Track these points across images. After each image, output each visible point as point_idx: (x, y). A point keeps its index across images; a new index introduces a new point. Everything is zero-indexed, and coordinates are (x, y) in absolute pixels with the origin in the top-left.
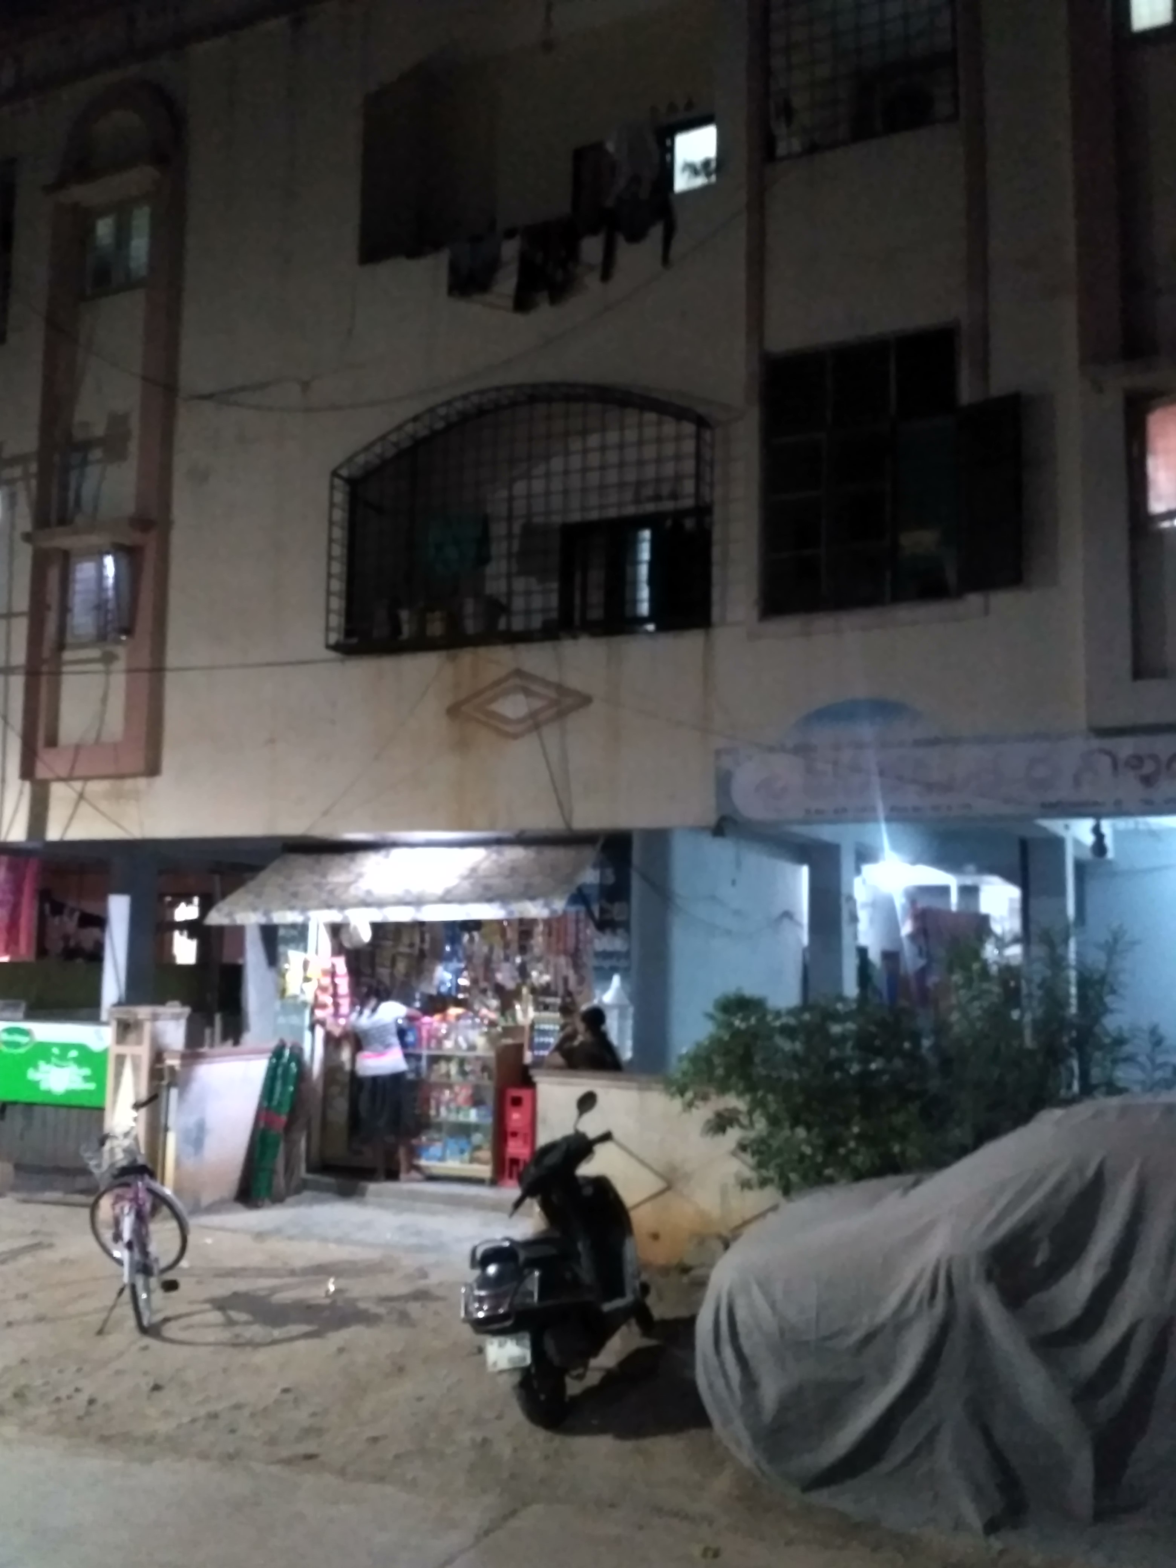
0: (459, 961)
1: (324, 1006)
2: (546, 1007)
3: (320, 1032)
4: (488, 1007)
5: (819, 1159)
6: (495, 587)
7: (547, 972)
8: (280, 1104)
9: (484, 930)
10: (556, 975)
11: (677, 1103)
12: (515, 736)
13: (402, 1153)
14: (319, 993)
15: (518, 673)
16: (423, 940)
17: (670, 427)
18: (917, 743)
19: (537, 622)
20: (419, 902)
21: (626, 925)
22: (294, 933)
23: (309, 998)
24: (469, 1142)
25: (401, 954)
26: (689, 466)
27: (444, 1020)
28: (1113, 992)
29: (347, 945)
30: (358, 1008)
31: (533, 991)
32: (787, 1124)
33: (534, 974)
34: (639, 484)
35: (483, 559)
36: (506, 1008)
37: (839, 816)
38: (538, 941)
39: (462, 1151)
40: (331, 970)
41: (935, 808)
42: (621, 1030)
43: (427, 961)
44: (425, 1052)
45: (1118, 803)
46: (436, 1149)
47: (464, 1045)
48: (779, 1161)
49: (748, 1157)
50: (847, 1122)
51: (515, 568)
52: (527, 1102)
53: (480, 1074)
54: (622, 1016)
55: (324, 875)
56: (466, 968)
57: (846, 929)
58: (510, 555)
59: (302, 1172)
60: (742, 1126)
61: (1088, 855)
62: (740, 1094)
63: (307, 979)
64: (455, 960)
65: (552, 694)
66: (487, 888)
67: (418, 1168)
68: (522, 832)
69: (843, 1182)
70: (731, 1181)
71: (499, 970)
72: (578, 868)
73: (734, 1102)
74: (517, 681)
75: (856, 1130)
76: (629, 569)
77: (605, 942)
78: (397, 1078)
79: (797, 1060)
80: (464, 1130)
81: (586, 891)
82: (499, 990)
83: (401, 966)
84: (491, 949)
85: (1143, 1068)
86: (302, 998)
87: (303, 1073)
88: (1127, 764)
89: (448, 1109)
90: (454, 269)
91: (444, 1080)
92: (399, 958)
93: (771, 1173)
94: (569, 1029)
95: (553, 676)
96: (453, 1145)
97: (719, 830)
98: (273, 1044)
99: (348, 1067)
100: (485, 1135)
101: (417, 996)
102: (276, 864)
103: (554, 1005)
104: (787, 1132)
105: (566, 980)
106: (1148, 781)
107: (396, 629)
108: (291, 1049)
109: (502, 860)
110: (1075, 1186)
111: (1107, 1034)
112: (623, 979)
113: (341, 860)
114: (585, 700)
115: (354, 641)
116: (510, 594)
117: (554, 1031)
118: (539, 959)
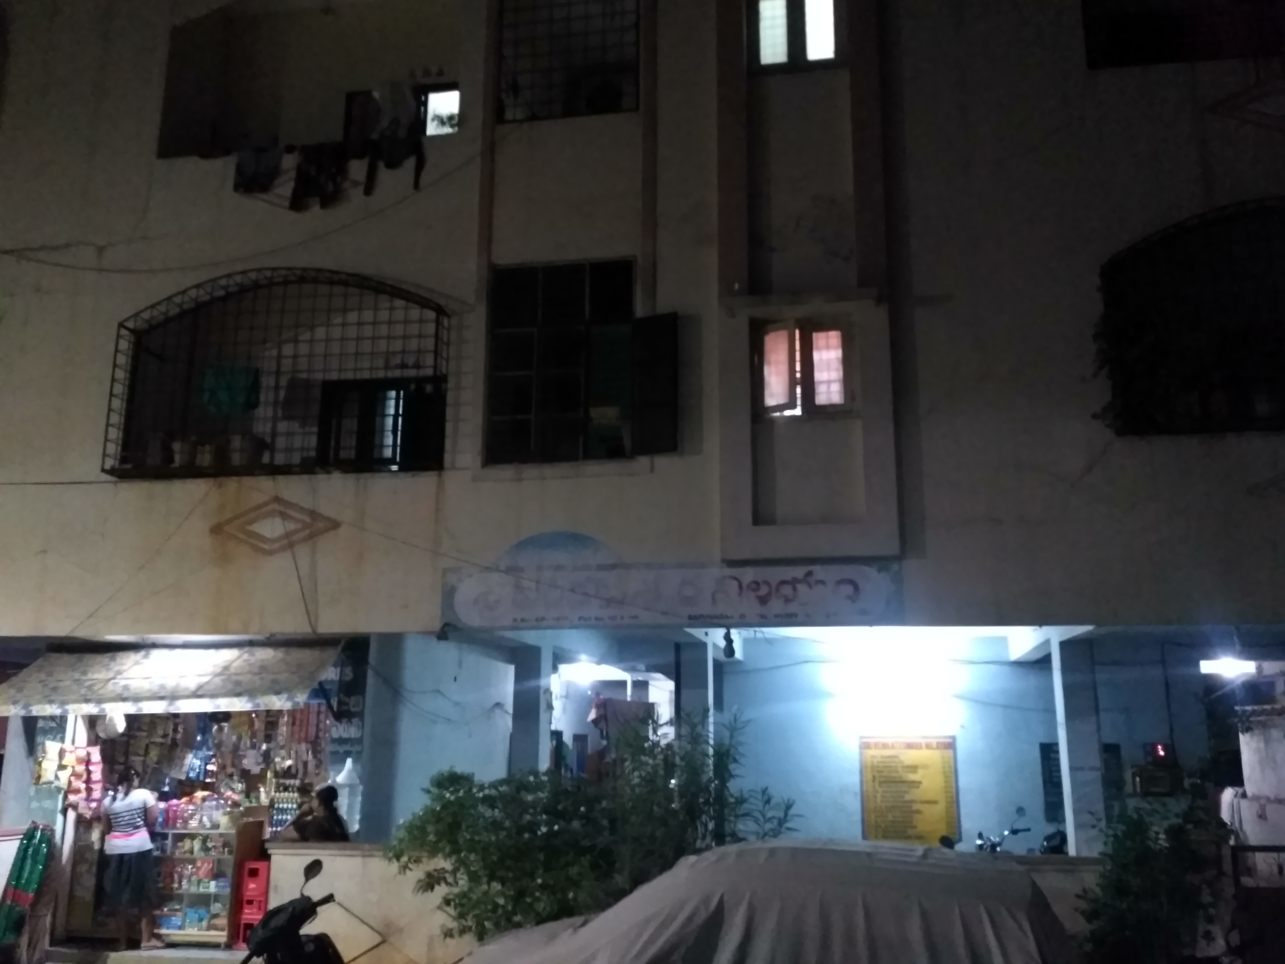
0: (209, 749)
1: (78, 791)
2: (286, 789)
3: (71, 815)
4: (233, 790)
5: (510, 908)
6: (262, 428)
7: (290, 757)
8: (28, 881)
9: (233, 721)
10: (297, 759)
11: (395, 866)
12: (270, 553)
13: (144, 924)
14: (72, 778)
15: (277, 499)
16: (175, 731)
17: (415, 312)
18: (600, 568)
19: (296, 459)
20: (173, 697)
21: (360, 715)
22: (54, 725)
23: (63, 782)
24: (208, 911)
25: (153, 743)
26: (430, 343)
27: (190, 802)
28: (735, 761)
29: (102, 735)
30: (111, 793)
31: (276, 775)
32: (485, 879)
33: (277, 760)
34: (388, 355)
35: (252, 404)
36: (251, 790)
37: (539, 624)
38: (283, 730)
39: (201, 920)
40: (87, 759)
41: (613, 618)
42: (350, 807)
43: (178, 750)
44: (170, 832)
45: (742, 616)
46: (176, 920)
47: (208, 825)
48: (477, 912)
49: (451, 910)
50: (532, 876)
51: (280, 413)
52: (262, 873)
53: (221, 850)
54: (352, 794)
55: (85, 673)
56: (214, 756)
57: (543, 716)
58: (276, 403)
59: (45, 943)
60: (447, 884)
61: (722, 657)
62: (447, 856)
63: (62, 767)
64: (204, 749)
65: (307, 519)
66: (238, 683)
67: (159, 937)
68: (272, 635)
69: (529, 926)
70: (437, 931)
71: (244, 756)
72: (322, 666)
73: (443, 863)
74: (276, 506)
75: (539, 881)
76: (378, 419)
77: (340, 730)
78: (143, 855)
79: (496, 825)
80: (204, 900)
81: (327, 687)
82: (245, 775)
83: (154, 754)
84: (240, 738)
85: (756, 821)
86: (56, 783)
87: (53, 853)
88: (749, 586)
89: (189, 881)
90: (240, 170)
91: (188, 855)
92: (152, 747)
93: (470, 922)
94: (305, 807)
95: (307, 503)
96: (192, 914)
97: (443, 635)
98: (25, 827)
99: (97, 847)
100: (224, 905)
101: (167, 781)
102: (40, 661)
103: (293, 787)
104: (485, 887)
105: (305, 764)
106: (763, 600)
107: (169, 457)
108: (42, 830)
109: (253, 660)
110: (703, 916)
111: (732, 796)
112: (354, 762)
113: (104, 659)
114: (335, 525)
115: (128, 466)
116: (274, 434)
117: (292, 809)
118: (282, 747)
